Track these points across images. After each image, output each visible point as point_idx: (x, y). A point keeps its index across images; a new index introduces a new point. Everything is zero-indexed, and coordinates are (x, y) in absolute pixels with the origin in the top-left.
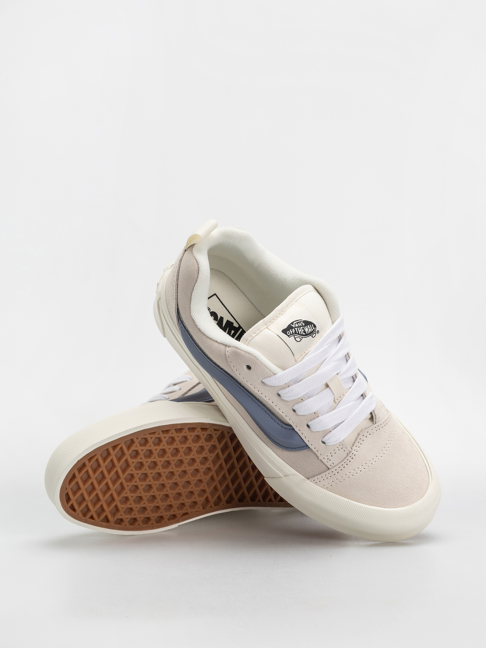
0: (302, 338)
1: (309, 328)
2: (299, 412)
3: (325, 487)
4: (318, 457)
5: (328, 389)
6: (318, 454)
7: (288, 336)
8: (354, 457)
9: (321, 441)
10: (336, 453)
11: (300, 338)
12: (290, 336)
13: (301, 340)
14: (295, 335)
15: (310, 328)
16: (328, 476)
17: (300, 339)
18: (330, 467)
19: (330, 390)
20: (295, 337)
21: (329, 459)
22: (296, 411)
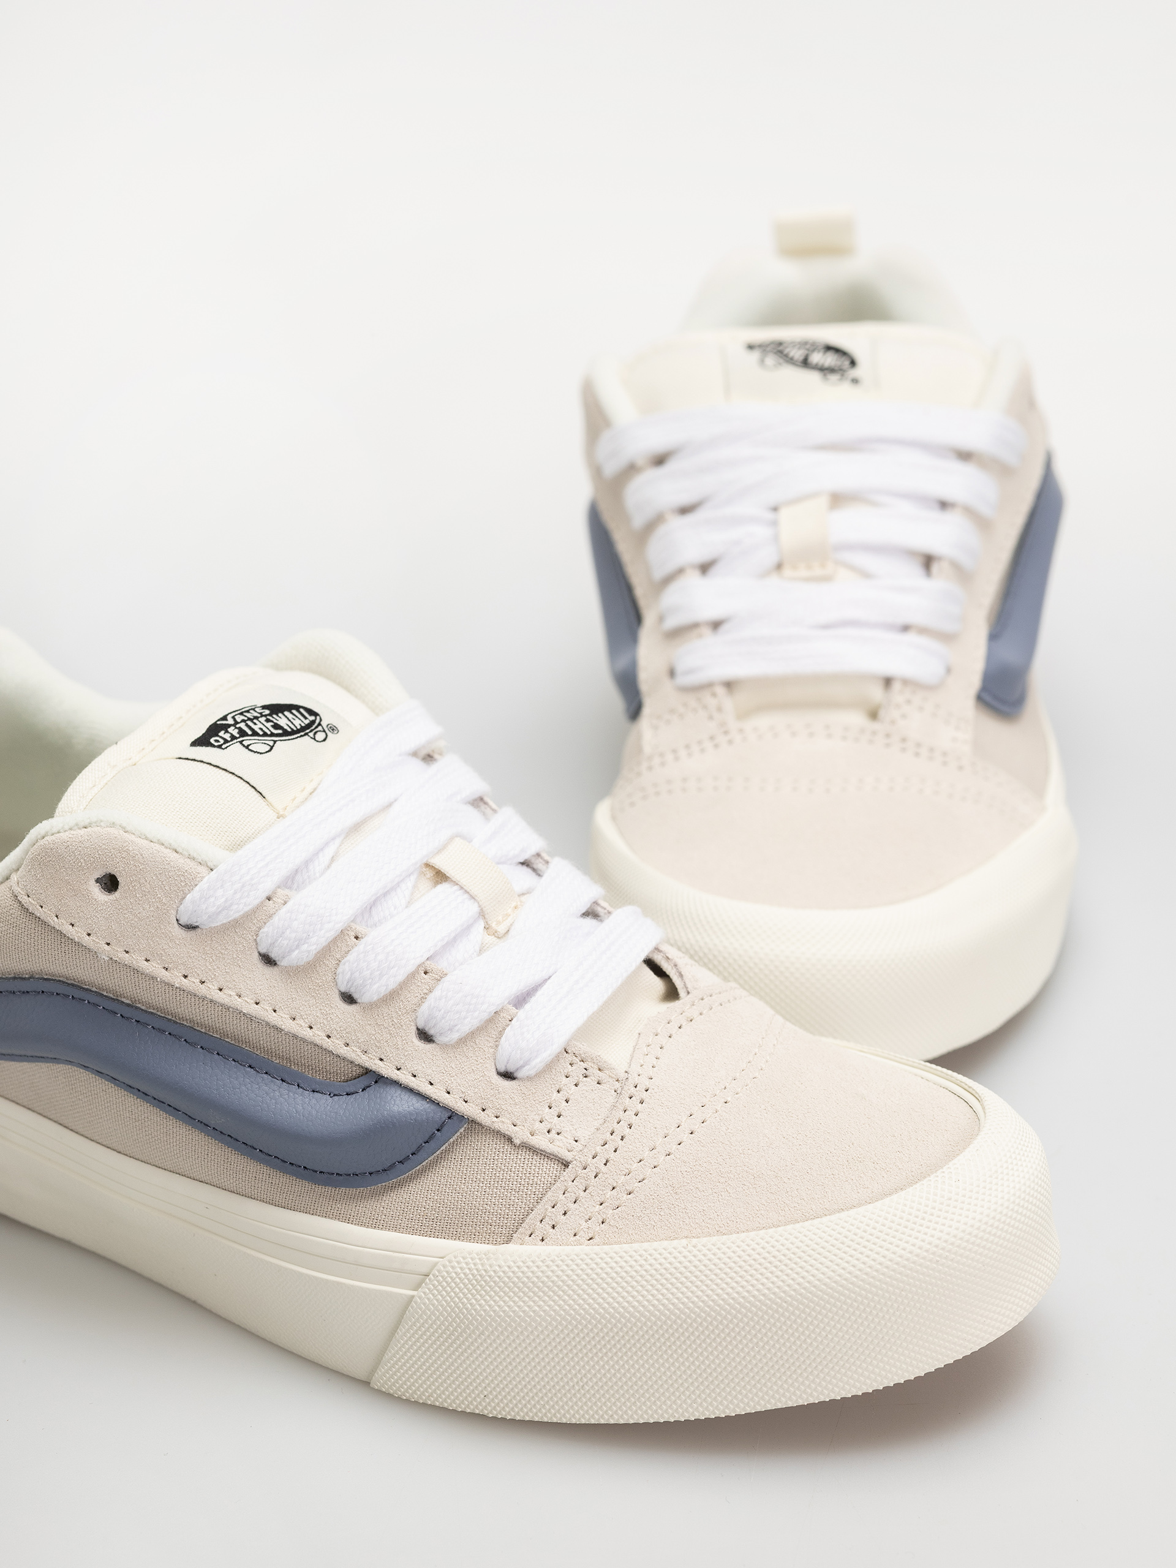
0: (275, 742)
1: (290, 718)
2: (369, 993)
3: (583, 1236)
4: (510, 1140)
5: (444, 887)
6: (504, 1126)
7: (220, 747)
8: (645, 1095)
9: (495, 1073)
10: (571, 1097)
11: (265, 743)
12: (223, 747)
13: (272, 748)
14: (243, 741)
15: (294, 717)
16: (575, 1189)
17: (270, 745)
18: (568, 1156)
19: (456, 887)
20: (245, 743)
21: (553, 1132)
22: (355, 996)
